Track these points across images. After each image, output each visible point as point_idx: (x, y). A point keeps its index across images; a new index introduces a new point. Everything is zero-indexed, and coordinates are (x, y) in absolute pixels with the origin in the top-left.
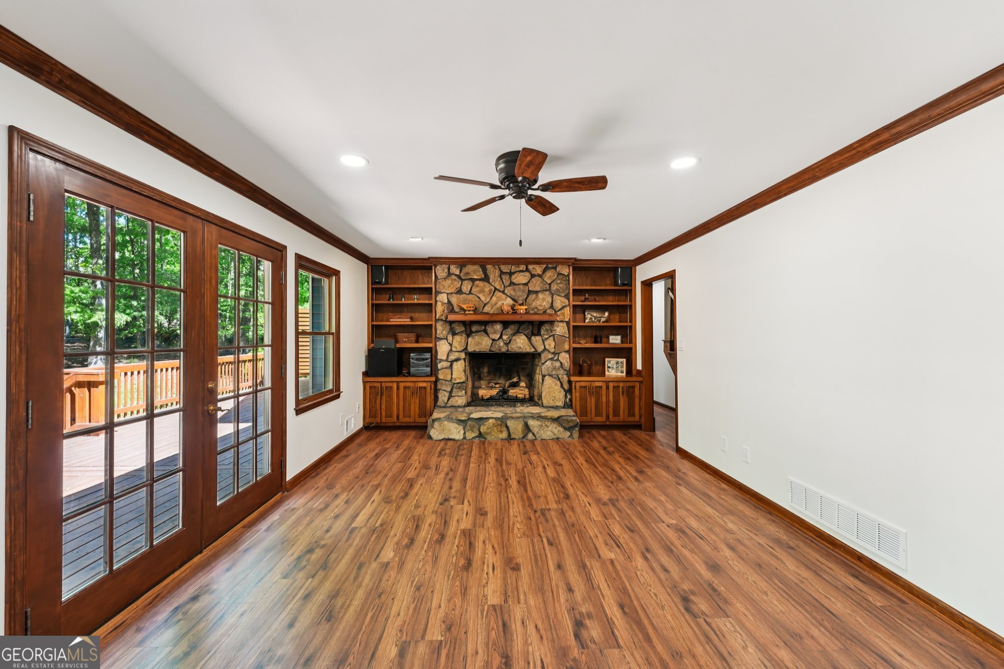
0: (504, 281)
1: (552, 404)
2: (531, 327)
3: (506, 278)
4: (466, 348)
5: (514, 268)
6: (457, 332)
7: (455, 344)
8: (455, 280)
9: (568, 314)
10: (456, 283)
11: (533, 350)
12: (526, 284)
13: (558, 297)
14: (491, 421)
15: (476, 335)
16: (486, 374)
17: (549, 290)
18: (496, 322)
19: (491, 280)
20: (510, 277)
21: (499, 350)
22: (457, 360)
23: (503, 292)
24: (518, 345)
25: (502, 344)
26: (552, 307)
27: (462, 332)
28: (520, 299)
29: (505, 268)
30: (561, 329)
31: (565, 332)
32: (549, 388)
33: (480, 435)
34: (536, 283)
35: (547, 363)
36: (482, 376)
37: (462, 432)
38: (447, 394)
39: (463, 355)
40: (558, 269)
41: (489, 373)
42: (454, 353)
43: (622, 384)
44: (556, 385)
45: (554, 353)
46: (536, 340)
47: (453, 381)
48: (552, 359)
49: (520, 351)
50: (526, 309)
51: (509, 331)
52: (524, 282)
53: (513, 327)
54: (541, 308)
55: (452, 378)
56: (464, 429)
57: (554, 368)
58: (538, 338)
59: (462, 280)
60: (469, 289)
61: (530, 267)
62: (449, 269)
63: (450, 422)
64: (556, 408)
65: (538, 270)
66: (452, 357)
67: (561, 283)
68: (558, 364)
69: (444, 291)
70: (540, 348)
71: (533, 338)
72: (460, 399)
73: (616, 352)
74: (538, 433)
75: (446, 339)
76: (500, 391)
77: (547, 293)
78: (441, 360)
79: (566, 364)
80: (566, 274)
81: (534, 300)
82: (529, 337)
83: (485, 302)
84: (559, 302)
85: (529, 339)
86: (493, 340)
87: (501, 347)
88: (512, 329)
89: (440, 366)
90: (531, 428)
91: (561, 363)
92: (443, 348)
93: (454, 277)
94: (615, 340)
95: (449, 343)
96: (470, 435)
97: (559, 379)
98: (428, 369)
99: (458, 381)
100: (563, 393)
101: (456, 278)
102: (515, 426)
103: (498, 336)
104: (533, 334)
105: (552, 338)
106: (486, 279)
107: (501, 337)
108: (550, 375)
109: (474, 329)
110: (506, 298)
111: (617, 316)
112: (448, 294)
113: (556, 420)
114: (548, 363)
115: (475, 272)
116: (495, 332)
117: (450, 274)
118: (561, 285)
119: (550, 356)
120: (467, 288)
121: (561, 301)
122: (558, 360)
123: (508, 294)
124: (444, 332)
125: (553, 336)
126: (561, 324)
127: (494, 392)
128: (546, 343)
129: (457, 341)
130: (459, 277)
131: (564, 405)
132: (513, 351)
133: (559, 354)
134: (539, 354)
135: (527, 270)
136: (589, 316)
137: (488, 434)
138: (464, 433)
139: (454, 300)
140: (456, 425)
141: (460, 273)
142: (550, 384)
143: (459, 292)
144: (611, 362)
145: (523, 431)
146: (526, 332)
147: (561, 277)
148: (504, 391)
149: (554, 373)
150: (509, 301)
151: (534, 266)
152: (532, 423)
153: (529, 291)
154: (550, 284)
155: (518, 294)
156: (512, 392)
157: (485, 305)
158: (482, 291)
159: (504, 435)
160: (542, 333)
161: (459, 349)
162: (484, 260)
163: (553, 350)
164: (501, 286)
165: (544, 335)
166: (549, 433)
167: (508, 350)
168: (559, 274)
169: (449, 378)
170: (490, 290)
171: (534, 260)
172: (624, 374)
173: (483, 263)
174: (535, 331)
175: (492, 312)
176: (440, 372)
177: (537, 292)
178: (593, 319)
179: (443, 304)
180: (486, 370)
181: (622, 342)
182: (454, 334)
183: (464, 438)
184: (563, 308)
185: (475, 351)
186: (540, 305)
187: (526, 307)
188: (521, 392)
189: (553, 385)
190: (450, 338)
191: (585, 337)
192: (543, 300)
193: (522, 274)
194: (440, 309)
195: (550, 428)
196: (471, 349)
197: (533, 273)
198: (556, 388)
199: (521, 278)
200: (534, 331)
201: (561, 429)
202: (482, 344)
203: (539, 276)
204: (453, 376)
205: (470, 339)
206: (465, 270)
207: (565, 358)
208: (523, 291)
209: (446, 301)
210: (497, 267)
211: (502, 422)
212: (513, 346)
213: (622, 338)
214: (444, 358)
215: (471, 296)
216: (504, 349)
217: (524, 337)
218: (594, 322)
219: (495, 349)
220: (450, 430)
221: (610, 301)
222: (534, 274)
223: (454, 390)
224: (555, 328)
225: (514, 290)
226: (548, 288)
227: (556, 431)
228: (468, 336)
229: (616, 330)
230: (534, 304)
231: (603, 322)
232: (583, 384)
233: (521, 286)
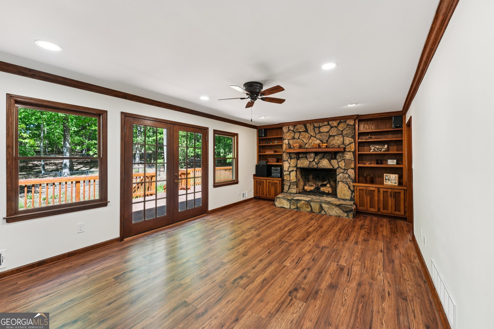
0: (316, 131)
1: (343, 197)
2: (330, 155)
3: (317, 130)
4: (296, 165)
5: (321, 124)
6: (292, 157)
7: (291, 163)
8: (291, 133)
9: (353, 147)
10: (292, 134)
11: (331, 167)
12: (328, 132)
13: (347, 138)
14: (303, 201)
15: (301, 159)
16: (311, 179)
17: (342, 134)
18: (311, 152)
19: (309, 132)
20: (319, 129)
21: (313, 167)
22: (292, 171)
23: (315, 137)
24: (323, 164)
25: (314, 164)
26: (343, 143)
27: (295, 157)
28: (324, 140)
29: (316, 125)
30: (349, 156)
31: (352, 158)
32: (341, 188)
33: (297, 208)
34: (334, 131)
35: (340, 175)
36: (310, 180)
37: (289, 205)
38: (288, 187)
39: (295, 169)
40: (347, 122)
41: (313, 178)
42: (291, 168)
43: (390, 190)
44: (345, 187)
45: (344, 169)
46: (334, 162)
47: (291, 181)
48: (343, 173)
49: (324, 167)
50: (326, 145)
51: (318, 157)
52: (326, 131)
53: (320, 155)
54: (337, 145)
55: (290, 179)
56: (290, 204)
57: (345, 178)
58: (335, 161)
59: (295, 133)
60: (298, 137)
61: (330, 123)
62: (289, 128)
63: (284, 199)
64: (345, 200)
65: (335, 123)
66: (290, 170)
67: (349, 130)
68: (347, 176)
69: (287, 138)
70: (336, 166)
71: (332, 161)
72: (294, 190)
73: (392, 170)
74: (327, 211)
75: (288, 161)
76: (315, 188)
77: (341, 135)
78: (285, 171)
79: (352, 176)
80: (352, 124)
81: (332, 140)
82: (330, 160)
83: (306, 143)
84: (348, 140)
85: (330, 161)
86: (310, 162)
87: (314, 165)
88: (320, 156)
89: (285, 173)
90: (324, 208)
91: (349, 175)
92: (286, 165)
93: (291, 131)
94: (392, 162)
95: (289, 163)
96: (293, 207)
97: (348, 184)
98: (279, 175)
99: (293, 181)
100: (350, 192)
101: (292, 132)
102: (315, 206)
103: (312, 160)
104: (332, 159)
105: (343, 161)
106: (306, 131)
107: (314, 160)
108: (341, 181)
109: (300, 156)
110: (317, 140)
111: (395, 148)
112: (288, 140)
113: (339, 206)
114: (341, 175)
115: (301, 128)
116: (311, 158)
117: (289, 130)
118: (349, 131)
119: (342, 171)
120: (297, 136)
121: (349, 140)
122: (347, 173)
123: (318, 138)
124: (286, 158)
125: (344, 159)
126: (349, 153)
127: (312, 188)
128: (339, 163)
129: (292, 162)
130: (293, 131)
131: (351, 199)
132: (321, 167)
133: (347, 170)
134: (336, 170)
135: (328, 124)
136: (373, 148)
137: (301, 208)
138: (290, 206)
139: (291, 142)
140: (286, 201)
141: (294, 129)
142: (342, 186)
143: (294, 138)
144: (386, 176)
145: (319, 209)
146: (328, 158)
147: (350, 126)
148: (318, 188)
149: (344, 180)
150: (318, 141)
151: (333, 122)
152: (324, 205)
153: (329, 135)
154: (342, 131)
155: (323, 138)
156: (322, 189)
157: (306, 144)
158: (304, 137)
159: (309, 209)
160: (337, 158)
161: (293, 166)
162: (305, 122)
163: (344, 168)
164: (314, 134)
165: (338, 159)
166: (334, 212)
167: (318, 167)
168: (348, 125)
169: (289, 179)
170: (309, 136)
171: (332, 119)
172: (397, 184)
173: (304, 123)
174: (333, 157)
175: (309, 147)
176: (285, 176)
177: (334, 136)
178: (376, 150)
179: (286, 144)
180: (311, 177)
182: (291, 159)
183: (290, 208)
184: (350, 144)
185: (301, 167)
186: (336, 143)
188: (327, 189)
189: (344, 187)
190: (289, 160)
191: (371, 160)
192: (338, 140)
193: (326, 127)
194: (284, 146)
195: (334, 210)
196: (299, 166)
197: (332, 126)
198: (346, 189)
199: (325, 129)
200: (332, 157)
201: (341, 211)
202: (304, 164)
203: (335, 127)
204: (291, 179)
205: (298, 161)
206: (296, 128)
207: (351, 172)
208: (326, 136)
209: (287, 143)
210: (312, 124)
211: (308, 203)
212: (320, 165)
213: (398, 161)
214: (287, 170)
215: (299, 140)
216: (315, 166)
217: (327, 160)
218: (376, 151)
219: (311, 166)
220: (283, 203)
221: (390, 138)
222: (333, 126)
223: (291, 185)
224: (345, 155)
225: (321, 136)
226: (341, 133)
227: (338, 212)
228: (298, 159)
229: (392, 156)
230: (332, 143)
231: (383, 151)
232: (361, 188)
233: (325, 133)
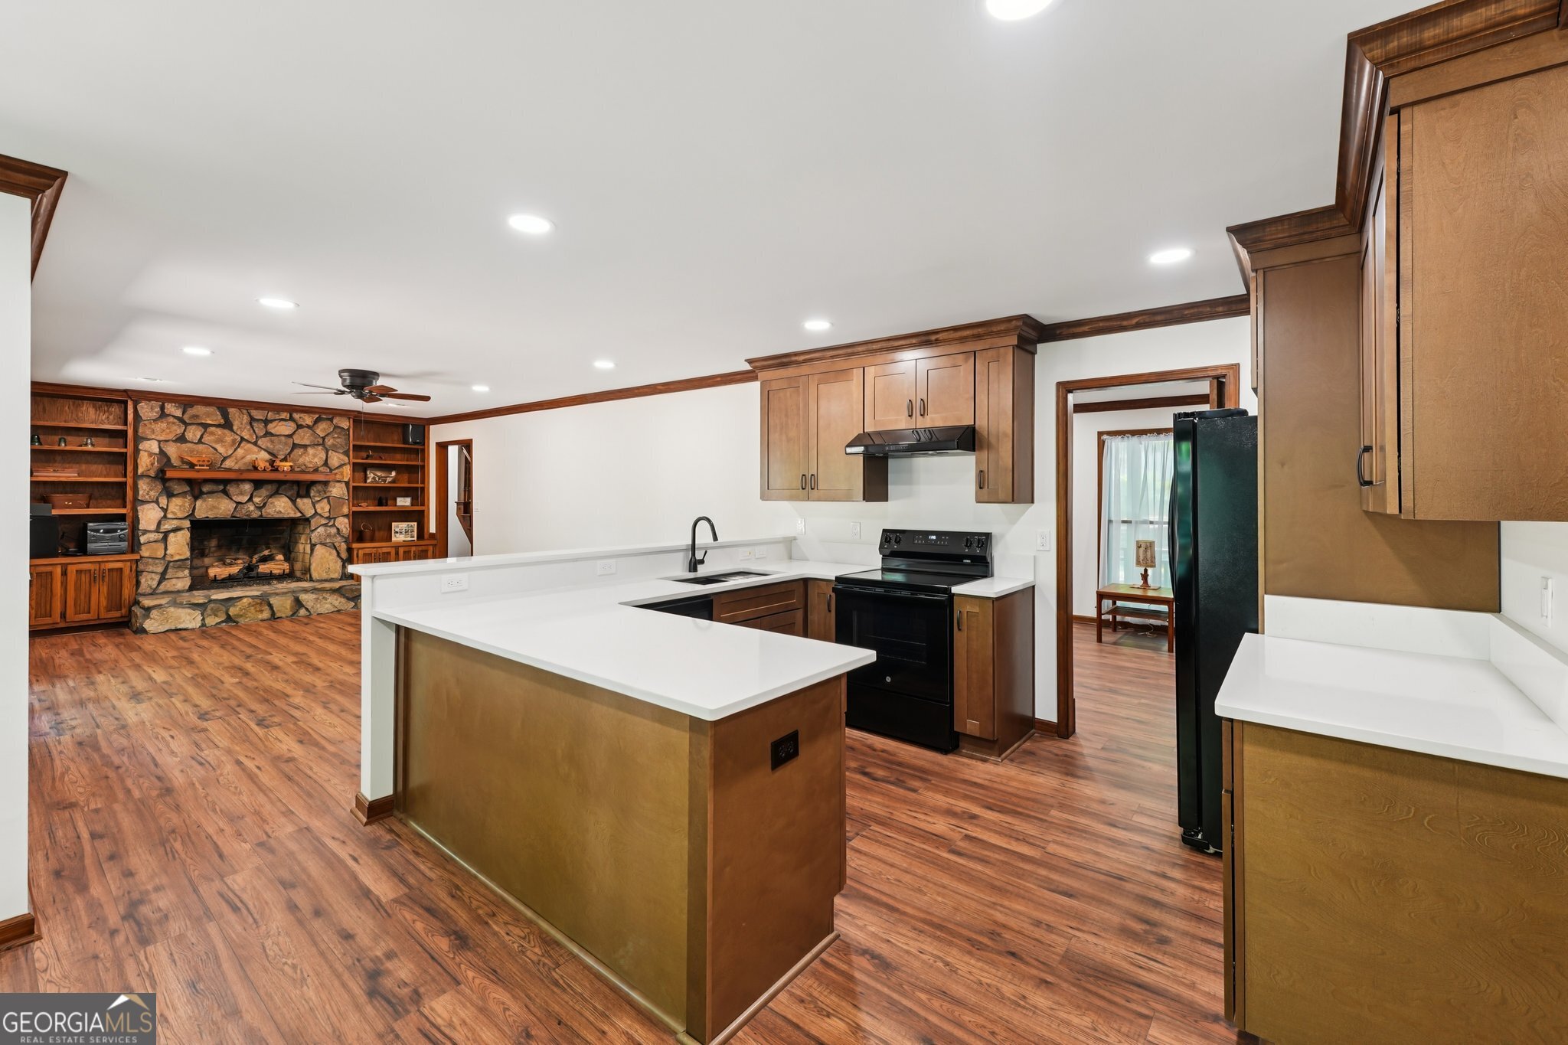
0: (256, 430)
1: (325, 576)
2: (295, 488)
3: (259, 428)
4: (193, 514)
5: (271, 416)
6: (175, 493)
7: (172, 508)
8: (174, 423)
9: (347, 474)
10: (175, 427)
11: (299, 515)
12: (290, 436)
13: (334, 453)
14: (245, 600)
15: (209, 498)
16: (213, 549)
17: (323, 444)
18: (243, 481)
19: (235, 428)
20: (266, 426)
21: (247, 515)
22: (176, 530)
23: (255, 444)
24: (277, 510)
25: (252, 508)
26: (326, 464)
27: (185, 493)
28: (281, 453)
29: (257, 414)
30: (337, 490)
31: (344, 494)
32: (322, 558)
33: (229, 619)
34: (304, 436)
35: (319, 530)
36: (207, 551)
37: (200, 618)
38: (157, 578)
39: (187, 524)
40: (335, 421)
41: (219, 547)
42: (171, 521)
43: (413, 549)
44: (331, 554)
45: (327, 518)
46: (305, 504)
47: (168, 558)
48: (325, 525)
49: (281, 516)
50: (291, 466)
51: (264, 492)
52: (287, 433)
53: (269, 487)
54: (311, 466)
55: (165, 554)
56: (202, 614)
57: (329, 535)
58: (306, 500)
59: (186, 424)
60: (199, 437)
61: (296, 416)
62: (162, 408)
63: (179, 608)
64: (332, 580)
65: (308, 420)
66: (166, 527)
67: (338, 437)
68: (333, 531)
69: (153, 437)
70: (309, 512)
71: (298, 500)
72: (181, 581)
73: (404, 515)
74: (313, 607)
75: (157, 502)
76: (244, 568)
77: (320, 448)
78: (145, 532)
79: (344, 530)
80: (346, 428)
81: (301, 456)
82: (294, 499)
83: (225, 455)
84: (336, 459)
85: (294, 502)
86: (238, 503)
87: (251, 511)
88: (267, 490)
89: (143, 539)
90: (304, 603)
91: (338, 529)
92: (149, 516)
93: (171, 419)
94: (404, 502)
95: (162, 508)
96: (211, 621)
97: (335, 547)
98: (124, 545)
99: (177, 558)
100: (340, 563)
101: (175, 421)
102: (281, 603)
103: (246, 498)
104: (299, 496)
105: (326, 500)
106: (227, 425)
107: (250, 499)
108: (322, 544)
109: (205, 489)
110: (259, 452)
111: (406, 476)
112: (159, 442)
113: (334, 591)
114: (321, 530)
115: (208, 415)
116: (242, 493)
117: (163, 415)
118: (339, 440)
119: (324, 521)
120: (195, 435)
121: (338, 458)
122: (334, 525)
123: (263, 447)
124: (152, 493)
125: (328, 498)
126: (338, 484)
127: (235, 570)
128: (317, 506)
129: (177, 505)
130: (181, 420)
131: (342, 577)
132: (270, 516)
133: (335, 518)
134: (307, 520)
135: (291, 419)
136: (372, 475)
137: (241, 616)
138: (203, 620)
139: (172, 450)
140: (190, 611)
141: (183, 414)
142: (323, 554)
143: (181, 439)
144: (396, 526)
145: (292, 608)
146: (289, 494)
147: (339, 430)
148: (250, 568)
149: (328, 541)
150: (264, 455)
151: (302, 415)
152: (303, 597)
153: (294, 444)
154: (324, 438)
155: (277, 447)
156: (263, 568)
157: (225, 459)
158: (220, 440)
159: (266, 614)
160: (312, 495)
161: (180, 515)
162: (225, 401)
163: (327, 515)
164: (251, 435)
165: (314, 496)
166: (328, 606)
167: (261, 516)
168: (336, 427)
169: (160, 554)
170: (234, 441)
171: (301, 408)
172: (415, 539)
173: (222, 405)
174: (303, 492)
175: (236, 467)
176: (143, 548)
177: (305, 447)
178: (377, 479)
179: (151, 454)
180: (214, 543)
181: (412, 505)
182: (170, 495)
183: (203, 625)
184: (341, 466)
185: (207, 517)
186: (310, 462)
187: (291, 464)
188: (278, 565)
189: (327, 554)
190: (163, 501)
191: (366, 499)
192: (315, 456)
193: (284, 423)
194: (145, 462)
195: (328, 601)
196: (200, 514)
197: (300, 423)
198: (331, 558)
199: (285, 428)
200: (301, 493)
201: (343, 600)
202: (219, 509)
203: (308, 427)
204: (168, 552)
205: (199, 503)
206: (191, 412)
207: (344, 524)
208: (286, 444)
209: (157, 450)
210: (245, 411)
211: (264, 601)
212: (268, 511)
213: (412, 500)
214: (153, 527)
215: (201, 447)
216: (255, 515)
217: (286, 499)
218: (378, 483)
219: (242, 514)
220: (178, 618)
221: (399, 460)
222: (301, 425)
223: (169, 570)
224: (331, 489)
225: (272, 442)
226: (321, 442)
227: (336, 603)
228: (196, 498)
229: (405, 492)
230: (301, 460)
231: (389, 482)
232: (367, 551)
233: (283, 438)
